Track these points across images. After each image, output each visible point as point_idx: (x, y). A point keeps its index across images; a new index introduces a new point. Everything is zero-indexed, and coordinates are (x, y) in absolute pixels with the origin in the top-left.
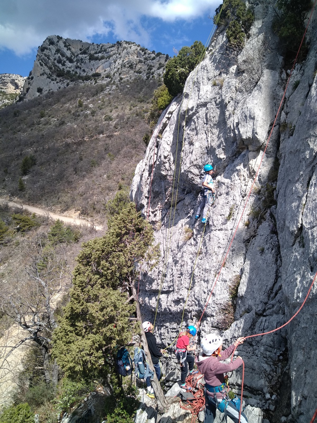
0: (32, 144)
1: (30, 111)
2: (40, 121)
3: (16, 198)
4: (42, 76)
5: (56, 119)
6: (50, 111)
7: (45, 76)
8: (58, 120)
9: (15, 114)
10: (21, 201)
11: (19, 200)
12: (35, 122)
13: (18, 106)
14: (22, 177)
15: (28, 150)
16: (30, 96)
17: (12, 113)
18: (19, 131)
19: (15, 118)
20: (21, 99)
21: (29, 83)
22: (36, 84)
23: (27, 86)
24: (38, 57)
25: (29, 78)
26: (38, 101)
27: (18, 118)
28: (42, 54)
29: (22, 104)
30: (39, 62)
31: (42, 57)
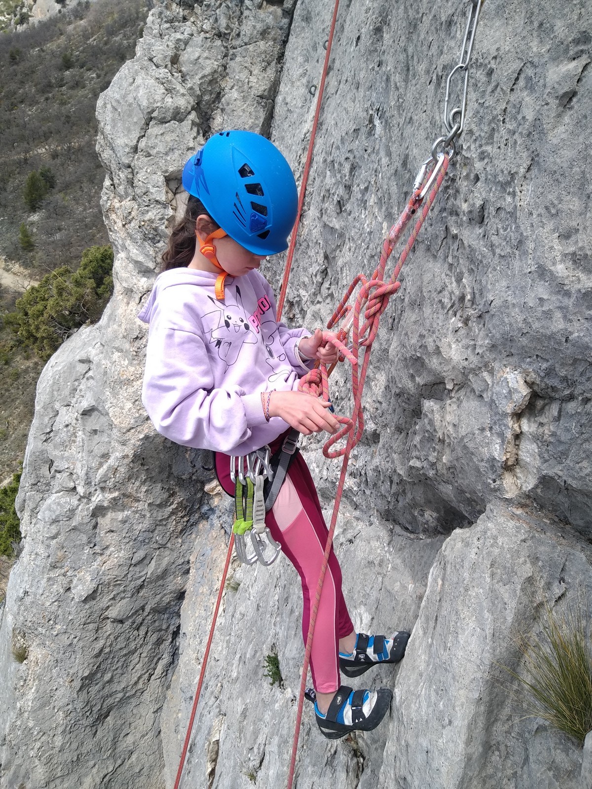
0: (46, 137)
1: (43, 51)
2: (62, 80)
3: (17, 266)
5: (94, 75)
6: (82, 52)
8: (98, 76)
9: (13, 58)
10: (26, 272)
11: (22, 269)
12: (53, 81)
13: (18, 36)
14: (28, 217)
15: (40, 151)
16: (41, 11)
17: (7, 56)
18: (22, 102)
19: (15, 67)
20: (23, 18)
26: (59, 26)
27: (19, 68)
29: (25, 31)
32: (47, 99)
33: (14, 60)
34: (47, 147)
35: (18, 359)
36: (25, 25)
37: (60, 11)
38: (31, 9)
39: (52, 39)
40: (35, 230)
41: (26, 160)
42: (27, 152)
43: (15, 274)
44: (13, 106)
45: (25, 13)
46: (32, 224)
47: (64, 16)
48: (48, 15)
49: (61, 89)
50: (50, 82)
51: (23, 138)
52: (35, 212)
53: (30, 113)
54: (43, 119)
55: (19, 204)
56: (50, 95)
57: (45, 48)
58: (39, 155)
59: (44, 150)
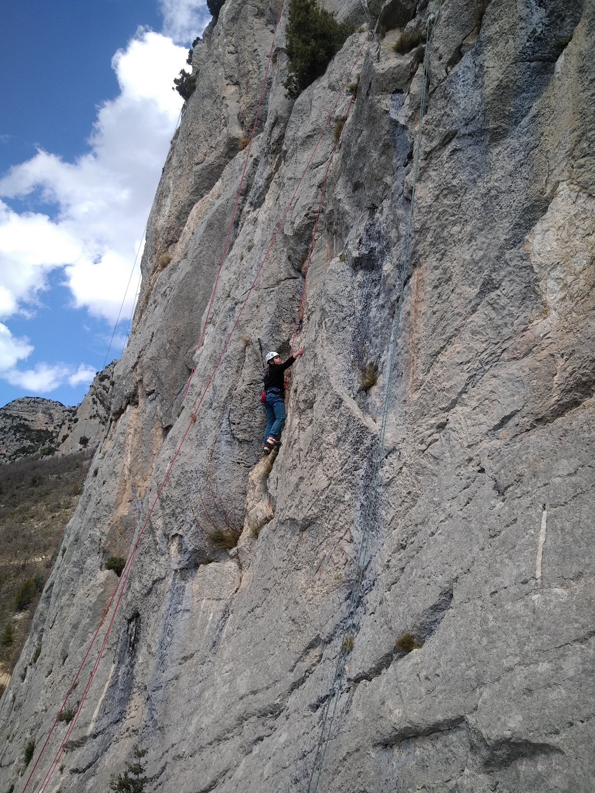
0: (45, 548)
1: (60, 478)
4: (92, 419)
7: (97, 420)
9: (34, 481)
12: (62, 503)
13: (42, 465)
14: (13, 615)
17: (30, 479)
18: (32, 517)
19: (33, 488)
20: (51, 451)
21: (69, 428)
22: (79, 430)
23: (64, 431)
24: (93, 389)
25: (70, 420)
26: (77, 461)
27: (37, 490)
28: (100, 385)
29: (49, 461)
30: (91, 398)
31: (98, 390)
32: (53, 517)
33: (34, 483)
34: (44, 557)
36: (50, 456)
37: (81, 450)
38: (58, 446)
39: (69, 470)
40: (17, 627)
41: (24, 566)
42: (27, 559)
44: (24, 519)
45: (53, 448)
46: (16, 622)
47: (83, 453)
48: (71, 451)
49: (67, 510)
50: (60, 504)
51: (26, 548)
52: (20, 612)
53: (36, 526)
54: (47, 534)
55: (8, 603)
57: (62, 476)
58: (36, 563)
59: (41, 559)
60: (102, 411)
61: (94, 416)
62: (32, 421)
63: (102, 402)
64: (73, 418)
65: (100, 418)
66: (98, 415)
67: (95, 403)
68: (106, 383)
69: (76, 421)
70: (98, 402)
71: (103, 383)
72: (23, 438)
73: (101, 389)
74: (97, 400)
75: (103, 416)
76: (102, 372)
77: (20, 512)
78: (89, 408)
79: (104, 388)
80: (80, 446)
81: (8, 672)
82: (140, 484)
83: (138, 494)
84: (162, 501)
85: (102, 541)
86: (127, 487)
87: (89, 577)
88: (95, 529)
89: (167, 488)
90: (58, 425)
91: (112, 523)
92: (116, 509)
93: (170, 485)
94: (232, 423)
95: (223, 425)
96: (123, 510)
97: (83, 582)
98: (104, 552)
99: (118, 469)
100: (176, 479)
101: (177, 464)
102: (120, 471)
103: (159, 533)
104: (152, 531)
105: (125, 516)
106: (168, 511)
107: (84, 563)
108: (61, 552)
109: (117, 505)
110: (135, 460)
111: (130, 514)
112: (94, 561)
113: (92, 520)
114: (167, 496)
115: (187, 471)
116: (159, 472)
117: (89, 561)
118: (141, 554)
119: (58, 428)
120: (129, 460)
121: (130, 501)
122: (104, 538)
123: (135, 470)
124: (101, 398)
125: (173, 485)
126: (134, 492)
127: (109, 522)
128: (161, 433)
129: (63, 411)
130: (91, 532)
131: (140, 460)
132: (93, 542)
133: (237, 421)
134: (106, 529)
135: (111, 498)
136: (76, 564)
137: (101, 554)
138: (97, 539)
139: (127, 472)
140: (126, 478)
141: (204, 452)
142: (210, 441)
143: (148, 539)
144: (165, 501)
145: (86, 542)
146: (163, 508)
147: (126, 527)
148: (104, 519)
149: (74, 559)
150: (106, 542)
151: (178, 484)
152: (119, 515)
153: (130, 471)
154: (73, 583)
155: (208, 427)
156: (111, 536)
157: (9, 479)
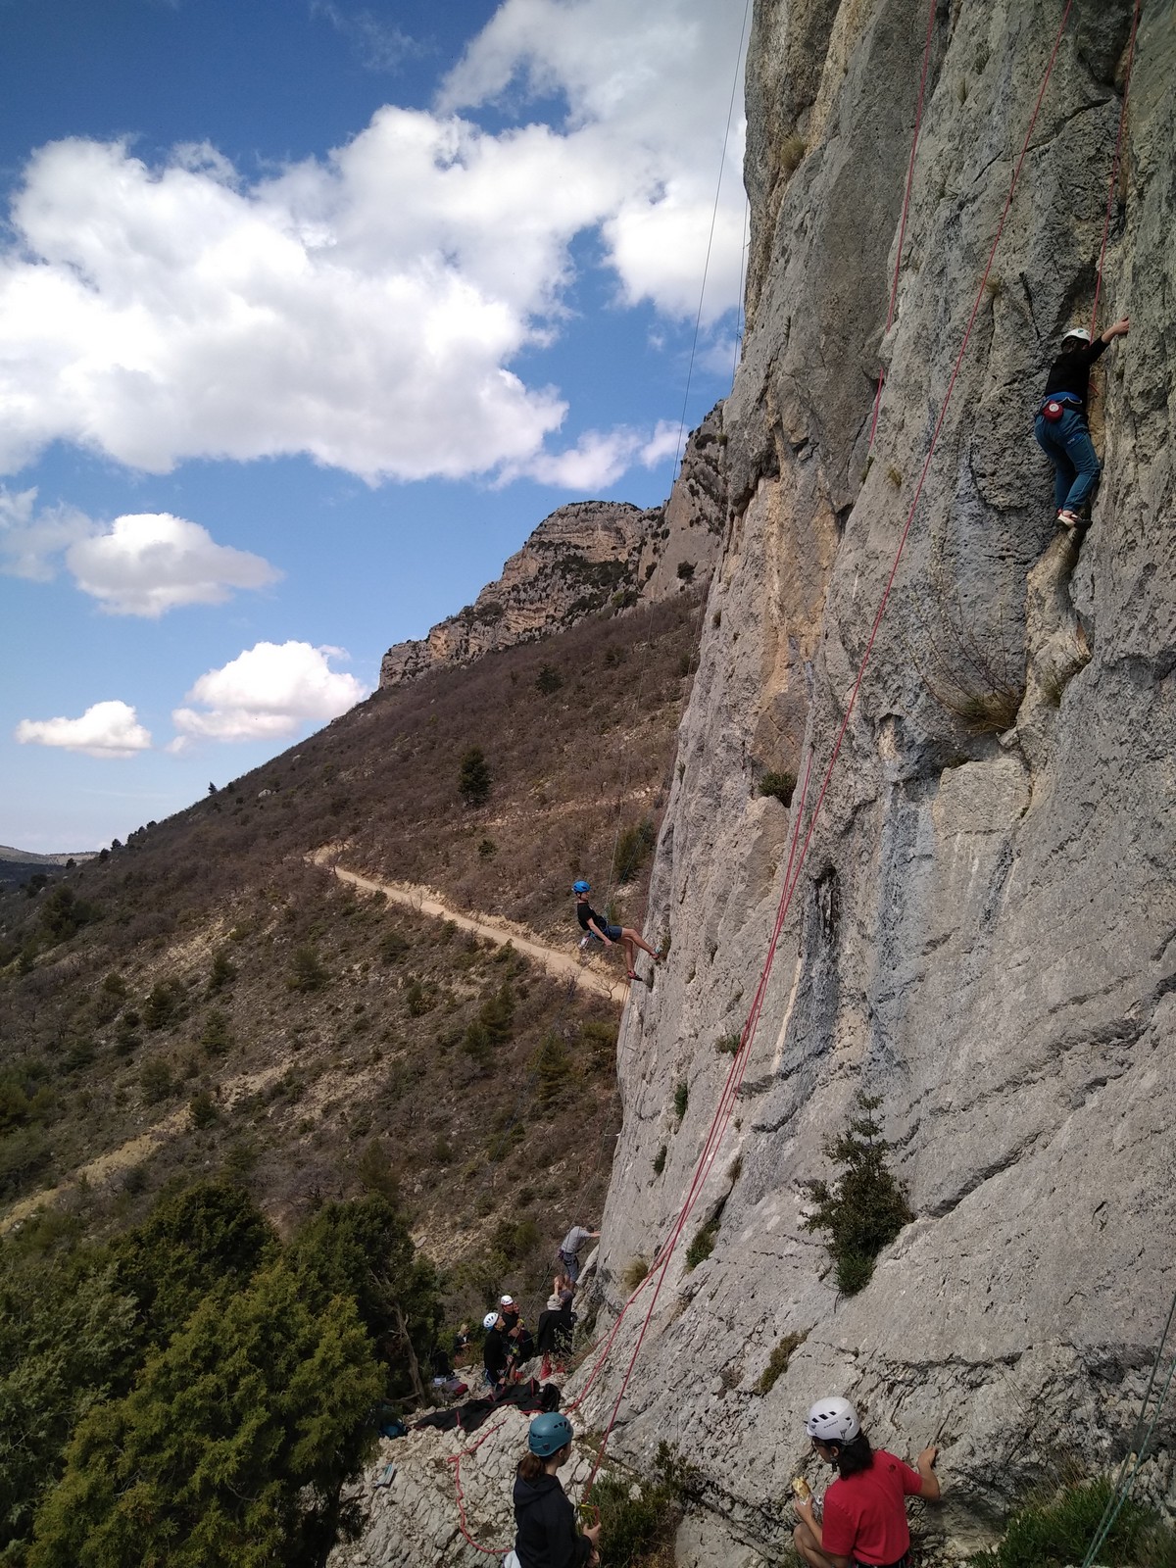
1: (653, 646)
3: (597, 959)
4: (695, 525)
7: (705, 526)
9: (610, 658)
10: (610, 969)
11: (603, 964)
12: (664, 692)
13: (619, 627)
14: (616, 890)
15: (637, 795)
16: (656, 589)
17: (602, 654)
18: (617, 722)
19: (610, 671)
20: (630, 599)
21: (655, 551)
22: (676, 551)
23: (647, 558)
24: (687, 468)
25: (655, 535)
26: (679, 610)
27: (617, 673)
28: (700, 456)
29: (630, 618)
30: (687, 485)
31: (697, 468)
32: (653, 719)
33: (611, 661)
34: (648, 790)
35: (595, 1087)
36: (630, 608)
37: (682, 589)
38: (642, 588)
39: (666, 629)
40: (624, 910)
41: (617, 807)
42: (620, 794)
43: (592, 970)
44: (605, 727)
45: (632, 593)
46: (621, 900)
47: (688, 595)
48: (665, 594)
49: (674, 704)
50: (660, 694)
51: (616, 776)
52: (625, 884)
53: (627, 738)
54: (647, 749)
55: (603, 870)
56: (658, 713)
57: (656, 643)
58: (637, 801)
59: (643, 794)
60: (712, 510)
61: (698, 520)
62: (589, 547)
63: (708, 490)
64: (660, 531)
65: (710, 522)
66: (705, 517)
67: (694, 493)
68: (710, 449)
69: (666, 534)
70: (701, 490)
71: (705, 452)
72: (579, 582)
73: (702, 464)
74: (698, 487)
75: (714, 516)
76: (699, 430)
77: (597, 714)
78: (686, 505)
79: (708, 460)
80: (680, 582)
81: (622, 981)
82: (804, 630)
83: (802, 651)
84: (853, 654)
85: (748, 746)
86: (780, 639)
87: (734, 812)
88: (731, 725)
89: (858, 629)
90: (634, 549)
91: (761, 712)
92: (765, 683)
93: (865, 622)
94: (976, 475)
95: (960, 483)
96: (779, 685)
97: (723, 821)
98: (754, 765)
99: (759, 607)
100: (875, 607)
101: (874, 576)
102: (763, 610)
103: (854, 716)
104: (839, 714)
105: (784, 695)
106: (866, 673)
107: (720, 788)
108: (677, 773)
109: (766, 675)
110: (788, 585)
111: (792, 689)
112: (737, 783)
113: (723, 710)
114: (862, 644)
115: (895, 590)
116: (838, 599)
117: (728, 784)
118: (824, 760)
119: (635, 553)
120: (776, 586)
121: (789, 666)
122: (750, 740)
123: (790, 604)
124: (705, 483)
125: (871, 620)
126: (795, 647)
127: (755, 709)
128: (832, 523)
129: (640, 521)
130: (724, 731)
131: (798, 584)
132: (730, 748)
133: (989, 468)
134: (752, 724)
135: (751, 665)
136: (706, 791)
137: (749, 770)
138: (737, 744)
139: (775, 611)
140: (776, 622)
141: (926, 545)
142: (935, 521)
143: (833, 733)
144: (859, 654)
145: (718, 751)
146: (854, 667)
147: (788, 714)
148: (746, 705)
149: (701, 782)
150: (755, 747)
151: (881, 616)
152: (771, 693)
153: (782, 607)
154: (706, 824)
155: (929, 492)
156: (761, 735)
157: (568, 659)
